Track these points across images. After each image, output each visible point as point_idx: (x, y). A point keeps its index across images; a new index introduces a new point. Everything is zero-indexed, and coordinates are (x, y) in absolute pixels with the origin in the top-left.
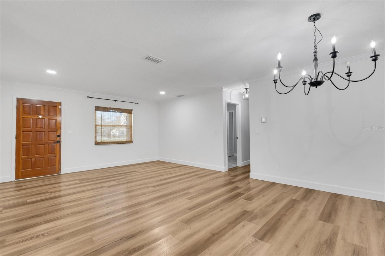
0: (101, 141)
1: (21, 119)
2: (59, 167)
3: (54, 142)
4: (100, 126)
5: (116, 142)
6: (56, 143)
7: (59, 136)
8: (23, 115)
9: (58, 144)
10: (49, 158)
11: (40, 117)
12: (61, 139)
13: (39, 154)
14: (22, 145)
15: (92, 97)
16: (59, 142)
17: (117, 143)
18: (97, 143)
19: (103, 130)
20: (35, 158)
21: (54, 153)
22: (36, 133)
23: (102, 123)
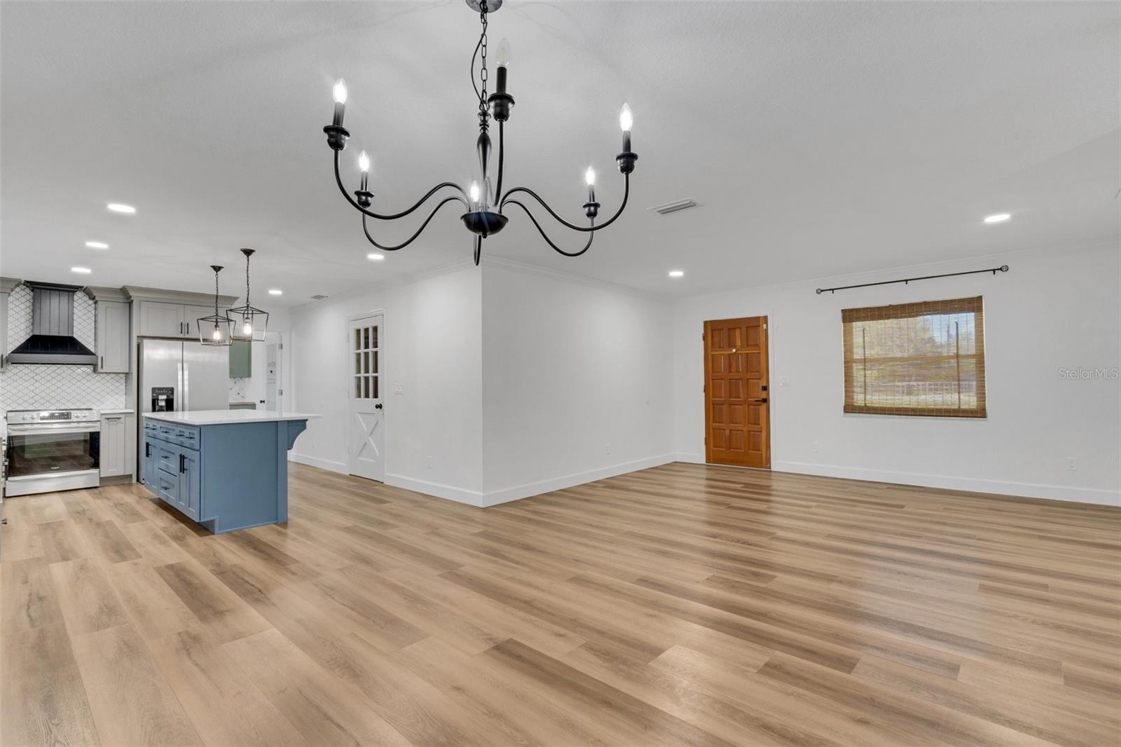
0: (865, 404)
1: (710, 356)
2: (767, 453)
3: (756, 401)
4: (860, 362)
5: (913, 410)
6: (759, 403)
7: (765, 388)
8: (712, 351)
9: (764, 406)
10: (752, 433)
11: (734, 350)
12: (768, 394)
13: (736, 423)
14: (713, 404)
15: (833, 288)
16: (765, 401)
17: (918, 414)
18: (850, 408)
19: (871, 374)
20: (731, 430)
21: (759, 424)
22: (730, 382)
23: (866, 353)
